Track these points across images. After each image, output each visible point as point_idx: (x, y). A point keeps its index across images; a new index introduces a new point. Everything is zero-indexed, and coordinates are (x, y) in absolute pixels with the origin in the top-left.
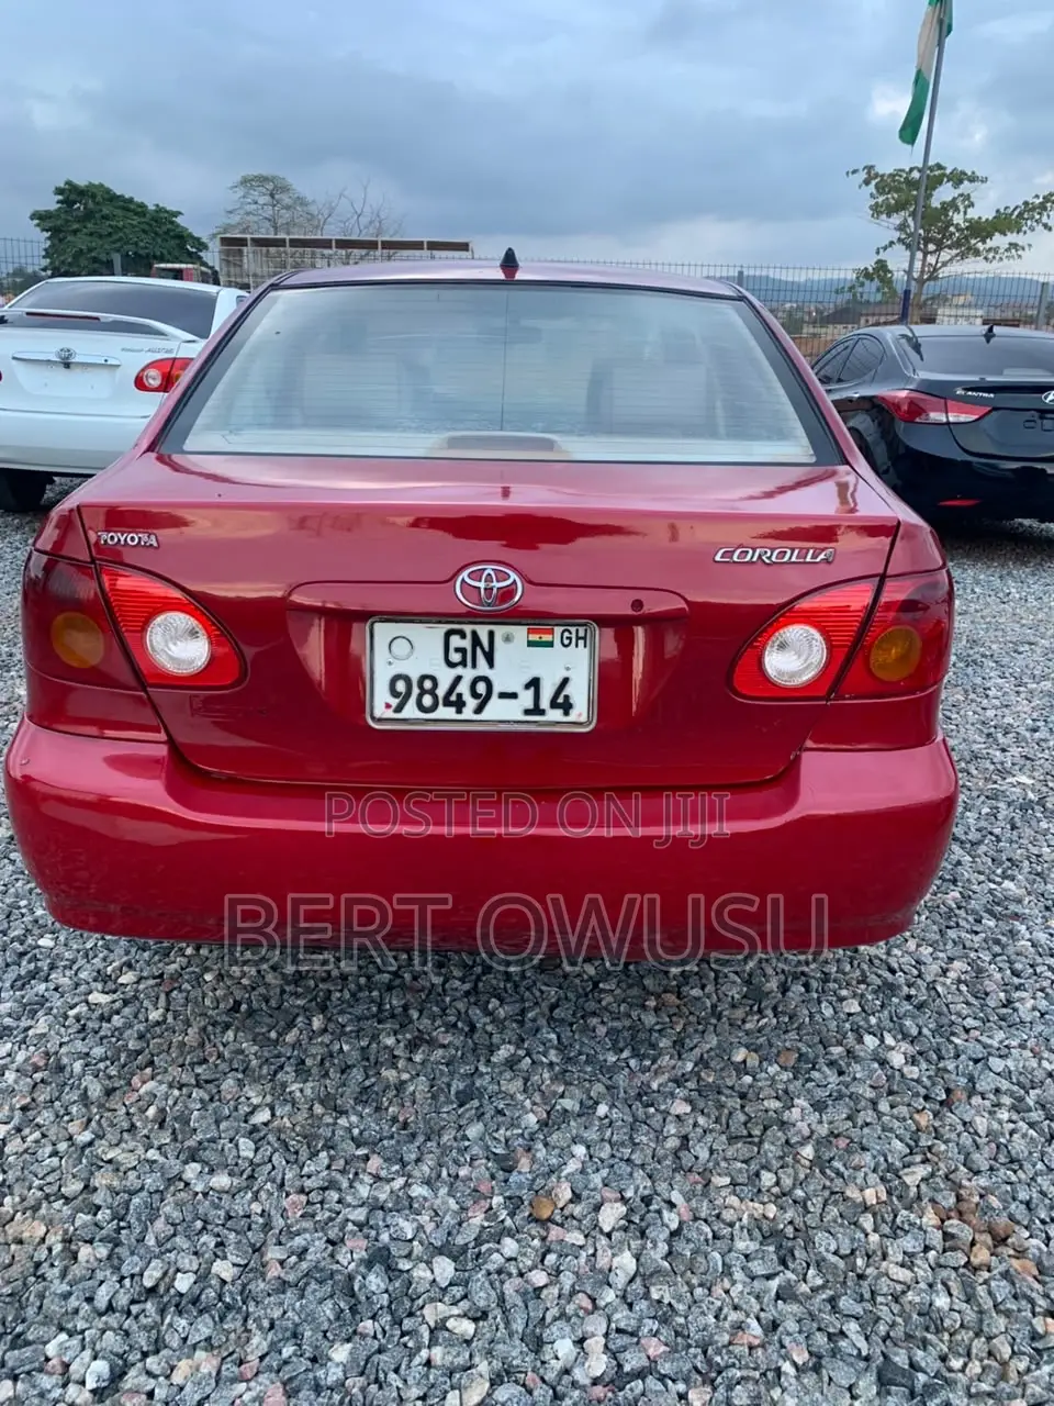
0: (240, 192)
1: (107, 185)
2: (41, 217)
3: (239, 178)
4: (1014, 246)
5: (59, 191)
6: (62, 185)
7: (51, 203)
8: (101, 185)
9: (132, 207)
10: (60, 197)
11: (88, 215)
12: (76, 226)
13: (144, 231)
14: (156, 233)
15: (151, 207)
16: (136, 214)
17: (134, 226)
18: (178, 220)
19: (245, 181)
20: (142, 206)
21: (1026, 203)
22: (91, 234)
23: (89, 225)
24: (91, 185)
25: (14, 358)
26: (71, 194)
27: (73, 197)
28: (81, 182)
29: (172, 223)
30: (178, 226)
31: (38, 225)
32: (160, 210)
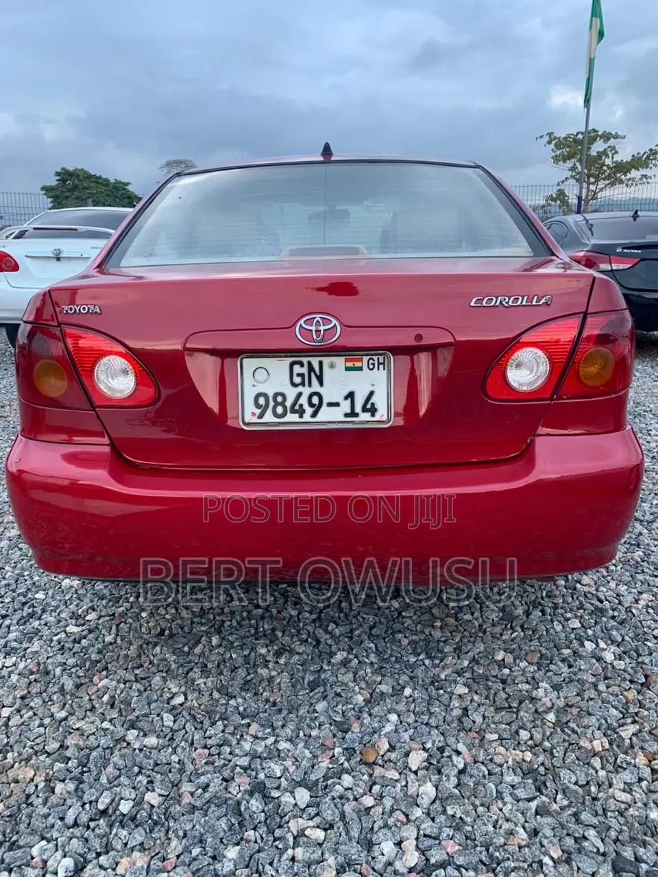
0: (166, 170)
1: (86, 169)
2: (47, 190)
3: (164, 162)
4: (645, 176)
5: (58, 174)
6: (59, 170)
7: (53, 181)
8: (83, 170)
9: (101, 181)
10: (58, 178)
11: (75, 187)
12: (68, 194)
13: (108, 195)
14: (116, 197)
15: (112, 181)
16: (103, 185)
17: (102, 192)
18: (128, 188)
19: (168, 164)
20: (107, 180)
21: (651, 150)
22: (77, 198)
23: (76, 193)
24: (76, 169)
25: (27, 256)
26: (65, 176)
27: (65, 177)
28: (71, 168)
29: (125, 189)
30: (128, 191)
31: (45, 194)
32: (117, 182)
